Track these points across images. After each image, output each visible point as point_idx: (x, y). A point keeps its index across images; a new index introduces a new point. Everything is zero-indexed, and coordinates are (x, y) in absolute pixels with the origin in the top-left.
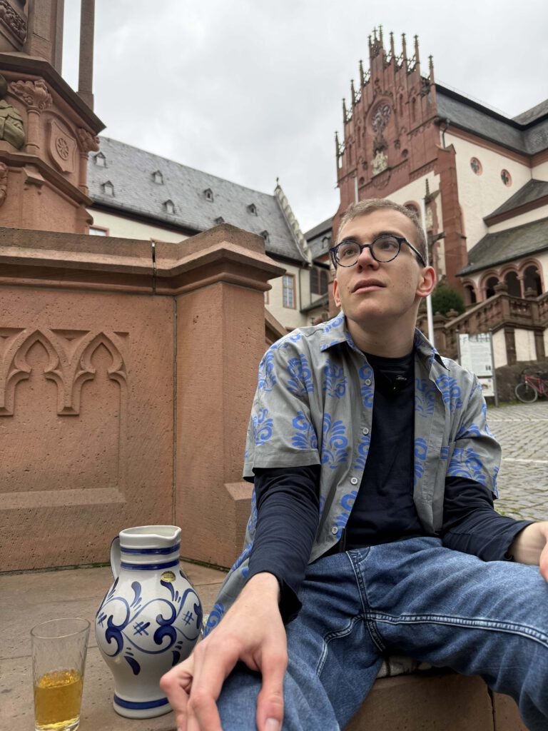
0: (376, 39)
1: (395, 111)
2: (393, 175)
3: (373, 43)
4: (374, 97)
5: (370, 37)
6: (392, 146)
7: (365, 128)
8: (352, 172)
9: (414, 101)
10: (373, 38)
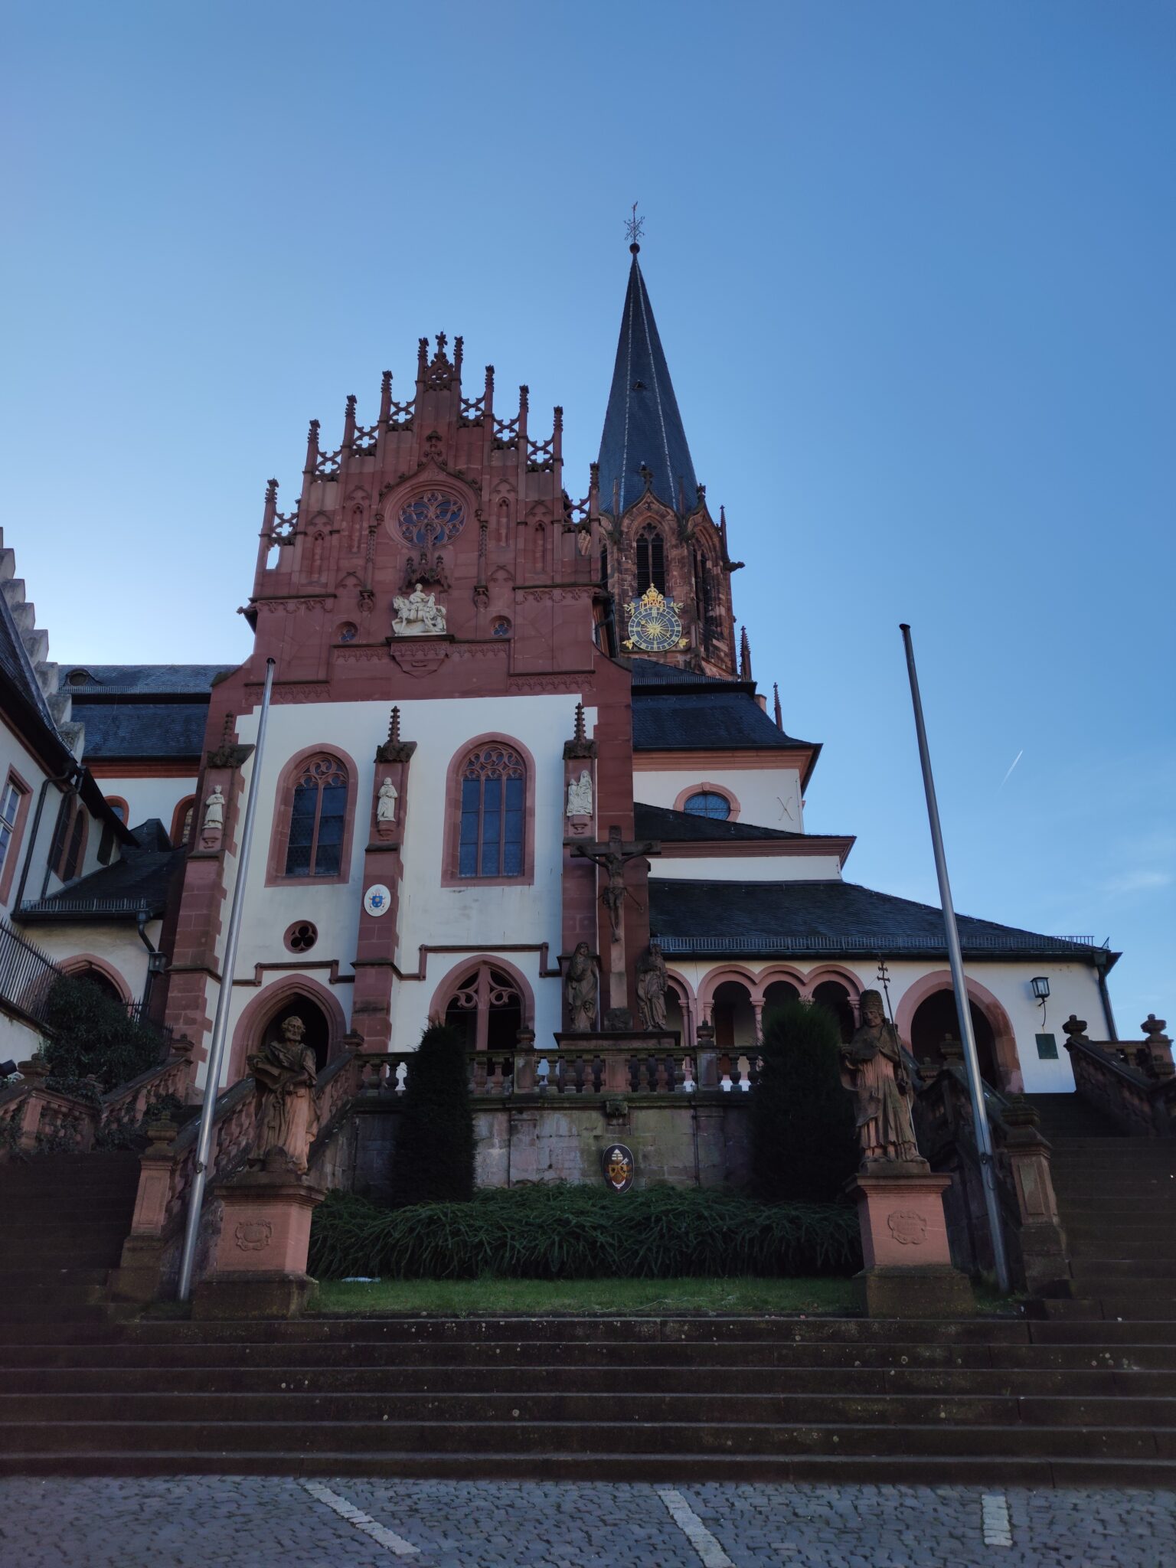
0: (440, 356)
1: (483, 526)
2: (456, 657)
3: (431, 357)
4: (421, 466)
5: (424, 343)
6: (462, 594)
7: (379, 517)
8: (320, 598)
9: (541, 527)
10: (432, 349)
